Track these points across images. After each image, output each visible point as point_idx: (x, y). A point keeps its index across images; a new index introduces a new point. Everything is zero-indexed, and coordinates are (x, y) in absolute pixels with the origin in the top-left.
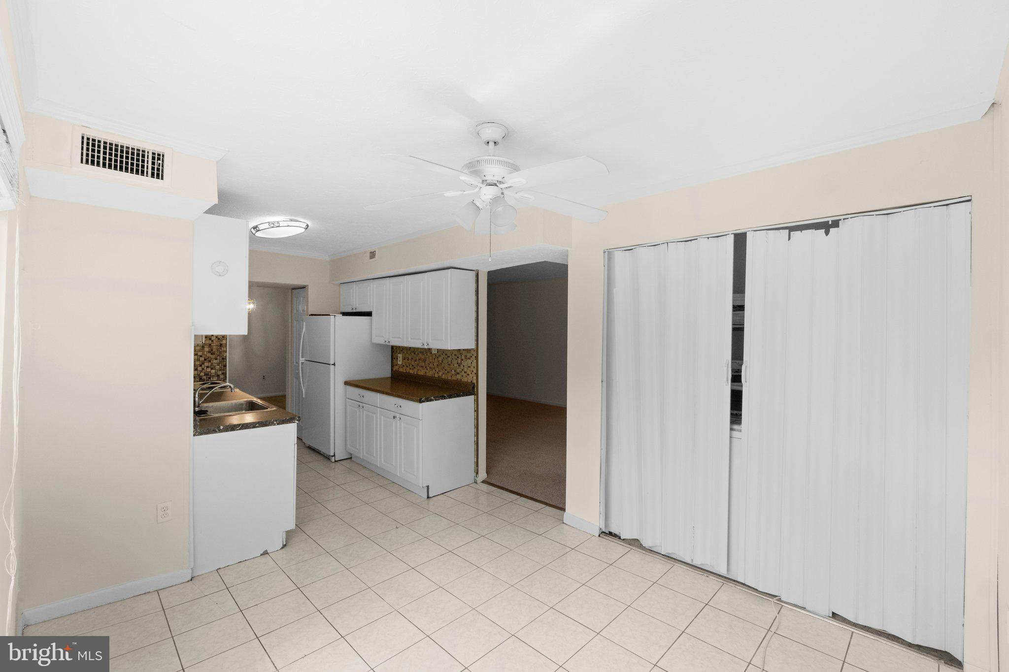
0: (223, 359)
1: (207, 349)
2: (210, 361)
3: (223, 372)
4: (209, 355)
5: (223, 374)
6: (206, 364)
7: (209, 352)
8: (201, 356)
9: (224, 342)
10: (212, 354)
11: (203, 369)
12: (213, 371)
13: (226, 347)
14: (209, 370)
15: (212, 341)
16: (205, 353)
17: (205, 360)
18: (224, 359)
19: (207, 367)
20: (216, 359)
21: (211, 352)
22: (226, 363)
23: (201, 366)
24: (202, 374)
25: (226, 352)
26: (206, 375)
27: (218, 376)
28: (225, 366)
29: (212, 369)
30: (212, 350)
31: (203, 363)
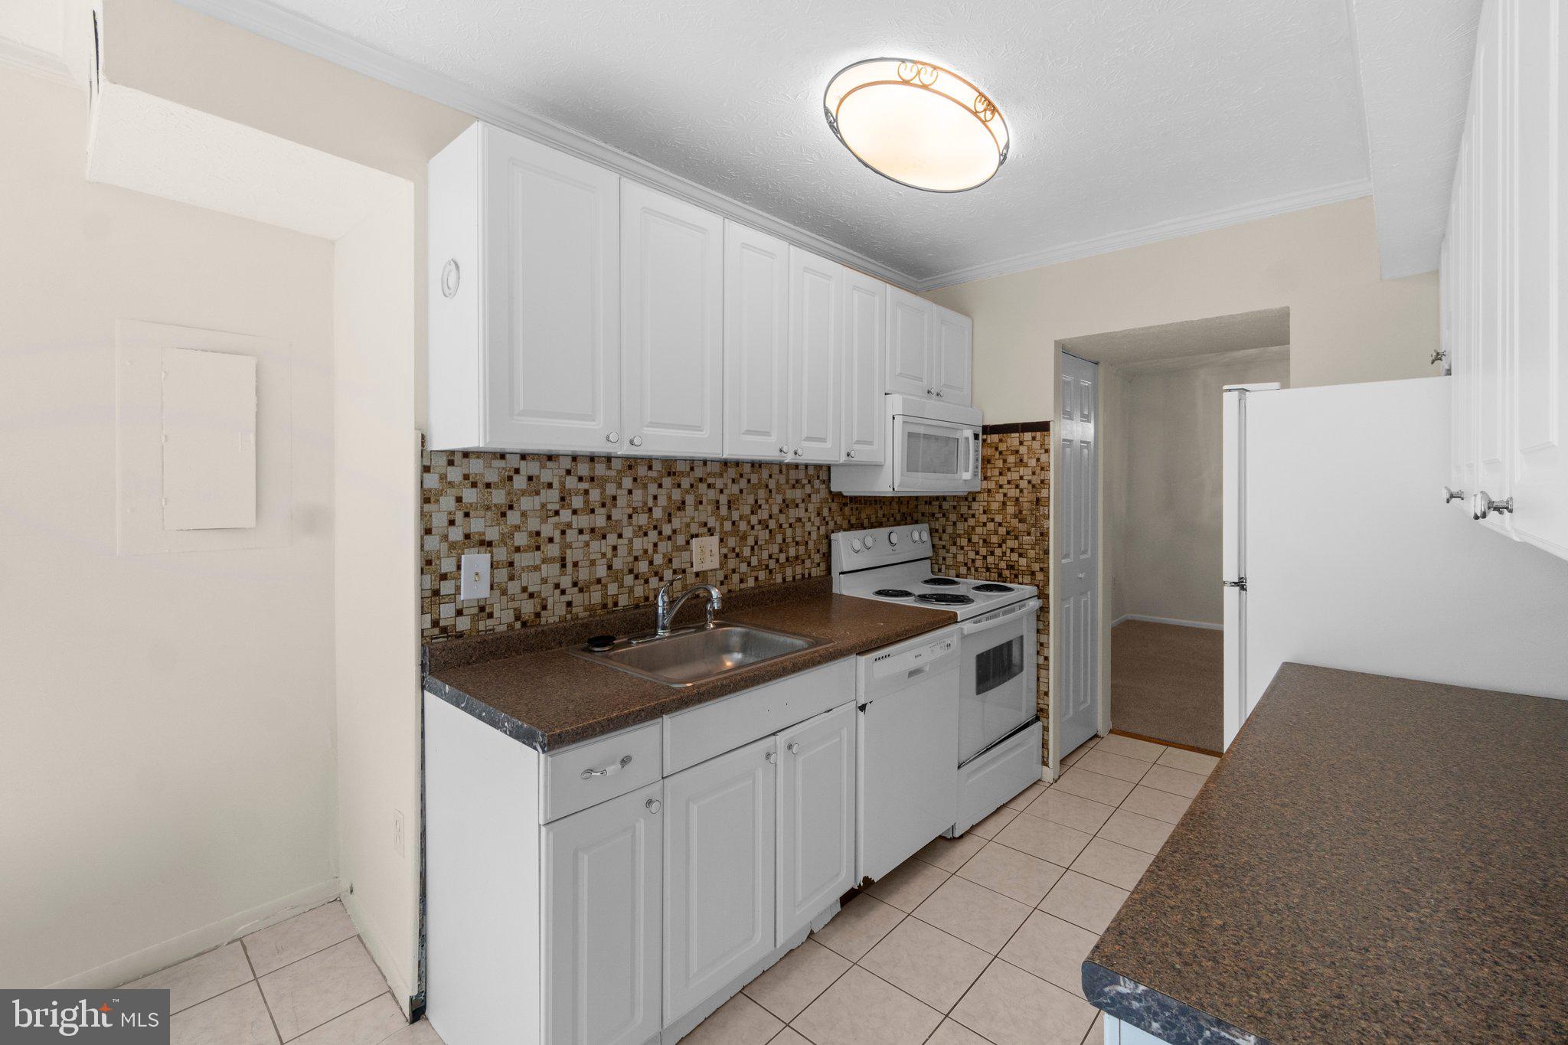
0: (1042, 534)
1: (1011, 509)
2: (1016, 538)
3: (1042, 565)
4: (1015, 522)
5: (1041, 569)
6: (1011, 543)
7: (1015, 516)
8: (1000, 524)
9: (1044, 493)
10: (1020, 522)
11: (1004, 554)
12: (1023, 561)
13: (1048, 506)
14: (1015, 557)
15: (1021, 491)
16: (1008, 517)
17: (1008, 533)
18: (1044, 535)
19: (1012, 550)
20: (1029, 534)
21: (1019, 516)
22: (1048, 546)
23: (1000, 546)
24: (1003, 565)
25: (1048, 518)
26: (1011, 567)
27: (1033, 573)
28: (1047, 552)
29: (1020, 555)
30: (1021, 512)
31: (1004, 541)
